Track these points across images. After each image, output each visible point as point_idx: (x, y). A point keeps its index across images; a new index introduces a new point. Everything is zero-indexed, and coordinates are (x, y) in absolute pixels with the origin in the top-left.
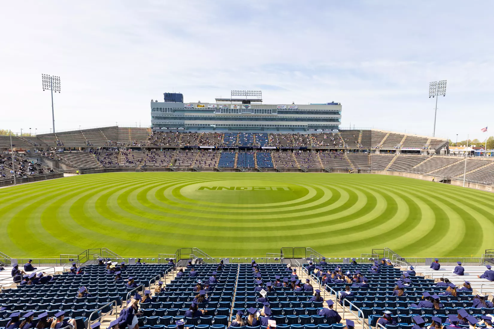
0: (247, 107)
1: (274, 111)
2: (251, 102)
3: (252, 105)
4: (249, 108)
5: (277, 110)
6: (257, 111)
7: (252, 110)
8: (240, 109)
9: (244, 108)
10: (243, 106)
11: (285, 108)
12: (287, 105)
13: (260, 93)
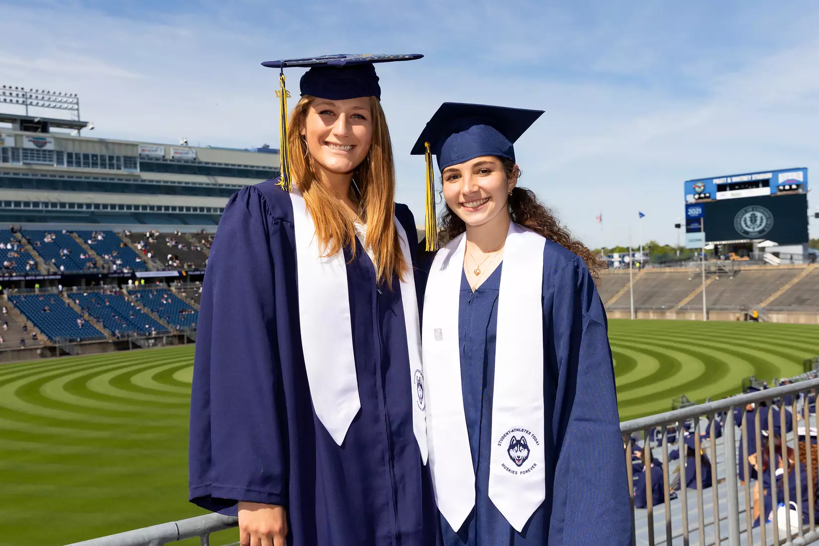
0: (41, 143)
1: (129, 161)
2: (52, 129)
3: (58, 140)
4: (49, 147)
5: (138, 161)
6: (72, 159)
7: (60, 154)
8: (15, 150)
9: (31, 145)
10: (25, 140)
11: (160, 153)
12: (167, 147)
13: (75, 101)
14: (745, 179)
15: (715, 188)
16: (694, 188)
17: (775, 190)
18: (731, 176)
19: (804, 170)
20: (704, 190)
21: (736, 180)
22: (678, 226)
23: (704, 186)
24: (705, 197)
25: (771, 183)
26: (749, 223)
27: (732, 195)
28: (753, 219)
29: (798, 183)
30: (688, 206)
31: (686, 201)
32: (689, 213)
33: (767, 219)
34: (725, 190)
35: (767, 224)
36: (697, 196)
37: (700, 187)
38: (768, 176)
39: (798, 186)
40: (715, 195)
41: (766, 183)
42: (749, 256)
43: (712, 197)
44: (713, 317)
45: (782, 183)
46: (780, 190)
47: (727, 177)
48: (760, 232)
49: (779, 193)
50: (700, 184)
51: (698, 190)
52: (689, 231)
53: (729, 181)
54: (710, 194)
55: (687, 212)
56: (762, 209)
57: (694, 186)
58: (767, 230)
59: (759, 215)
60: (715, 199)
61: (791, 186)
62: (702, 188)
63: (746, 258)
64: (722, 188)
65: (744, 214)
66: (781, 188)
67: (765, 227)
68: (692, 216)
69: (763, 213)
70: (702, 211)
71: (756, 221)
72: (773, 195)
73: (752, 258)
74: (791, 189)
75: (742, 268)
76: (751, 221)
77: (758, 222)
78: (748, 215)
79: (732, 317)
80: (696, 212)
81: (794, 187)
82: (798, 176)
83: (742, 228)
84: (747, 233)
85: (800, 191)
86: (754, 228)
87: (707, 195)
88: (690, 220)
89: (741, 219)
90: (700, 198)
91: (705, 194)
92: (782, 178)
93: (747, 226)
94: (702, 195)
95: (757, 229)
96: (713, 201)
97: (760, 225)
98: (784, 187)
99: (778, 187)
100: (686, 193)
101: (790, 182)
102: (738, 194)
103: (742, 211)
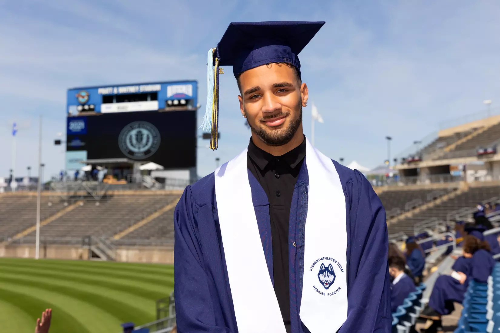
14: (132, 90)
15: (100, 99)
16: (77, 98)
17: (163, 105)
18: (118, 86)
19: (194, 83)
20: (88, 101)
21: (123, 90)
22: (58, 142)
23: (89, 96)
24: (90, 110)
25: (160, 96)
26: (134, 141)
27: (118, 108)
28: (139, 137)
29: (187, 98)
30: (70, 119)
31: (69, 113)
32: (71, 128)
33: (154, 137)
34: (111, 102)
35: (153, 143)
36: (80, 108)
37: (83, 97)
38: (157, 88)
39: (187, 101)
40: (100, 108)
41: (154, 96)
42: (126, 178)
43: (97, 109)
44: (52, 253)
45: (171, 97)
46: (169, 106)
47: (113, 86)
48: (147, 152)
49: (168, 109)
50: (84, 93)
51: (82, 100)
52: (70, 148)
53: (115, 91)
54: (94, 105)
55: (68, 126)
56: (149, 125)
57: (76, 95)
58: (154, 151)
59: (145, 132)
60: (100, 112)
61: (179, 101)
62: (86, 98)
63: (123, 182)
64: (108, 99)
65: (129, 131)
66: (170, 102)
67: (152, 147)
68: (74, 131)
69: (150, 131)
70: (86, 125)
71: (142, 139)
72: (161, 111)
73: (130, 181)
74: (180, 105)
75: (116, 193)
76: (137, 139)
77: (144, 141)
78: (134, 133)
79: (74, 254)
80: (78, 126)
81: (183, 102)
82: (187, 90)
83: (127, 148)
84: (131, 153)
85: (190, 108)
86: (139, 148)
87: (92, 107)
88: (71, 136)
89: (126, 136)
90: (84, 110)
91: (89, 106)
92: (171, 91)
93: (132, 145)
94: (86, 107)
95: (143, 150)
96: (98, 115)
97: (147, 144)
98: (173, 101)
99: (167, 101)
100: (69, 104)
101: (178, 96)
102: (123, 108)
103: (128, 127)
